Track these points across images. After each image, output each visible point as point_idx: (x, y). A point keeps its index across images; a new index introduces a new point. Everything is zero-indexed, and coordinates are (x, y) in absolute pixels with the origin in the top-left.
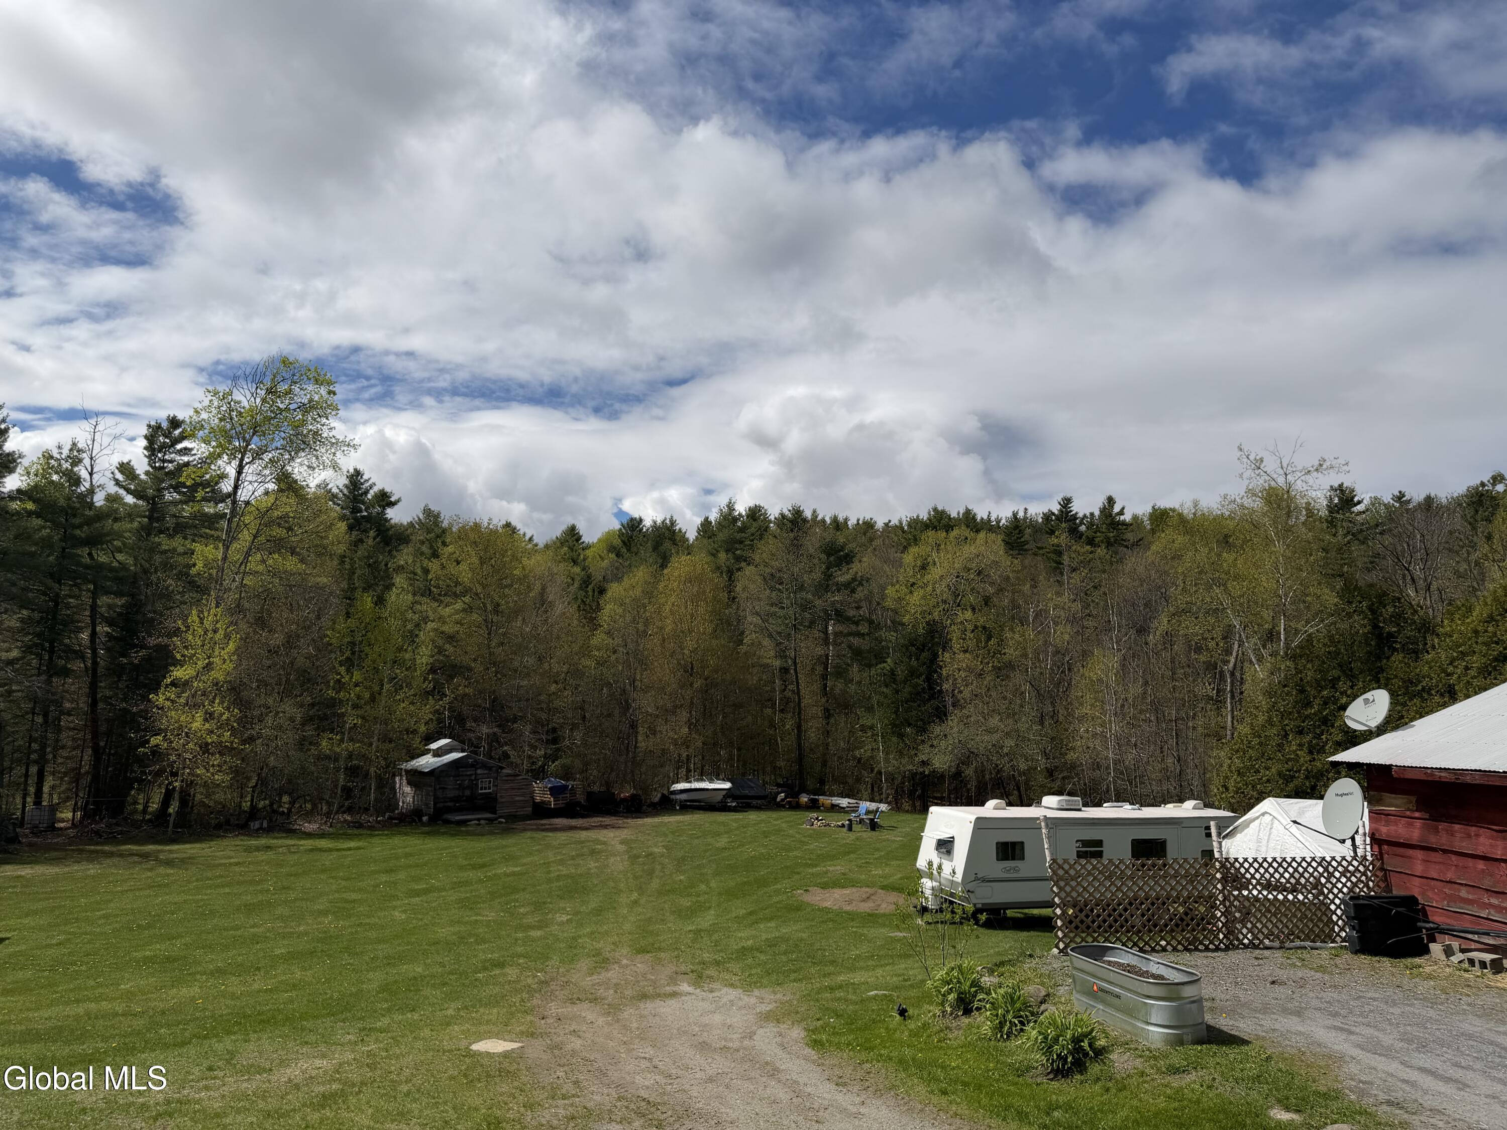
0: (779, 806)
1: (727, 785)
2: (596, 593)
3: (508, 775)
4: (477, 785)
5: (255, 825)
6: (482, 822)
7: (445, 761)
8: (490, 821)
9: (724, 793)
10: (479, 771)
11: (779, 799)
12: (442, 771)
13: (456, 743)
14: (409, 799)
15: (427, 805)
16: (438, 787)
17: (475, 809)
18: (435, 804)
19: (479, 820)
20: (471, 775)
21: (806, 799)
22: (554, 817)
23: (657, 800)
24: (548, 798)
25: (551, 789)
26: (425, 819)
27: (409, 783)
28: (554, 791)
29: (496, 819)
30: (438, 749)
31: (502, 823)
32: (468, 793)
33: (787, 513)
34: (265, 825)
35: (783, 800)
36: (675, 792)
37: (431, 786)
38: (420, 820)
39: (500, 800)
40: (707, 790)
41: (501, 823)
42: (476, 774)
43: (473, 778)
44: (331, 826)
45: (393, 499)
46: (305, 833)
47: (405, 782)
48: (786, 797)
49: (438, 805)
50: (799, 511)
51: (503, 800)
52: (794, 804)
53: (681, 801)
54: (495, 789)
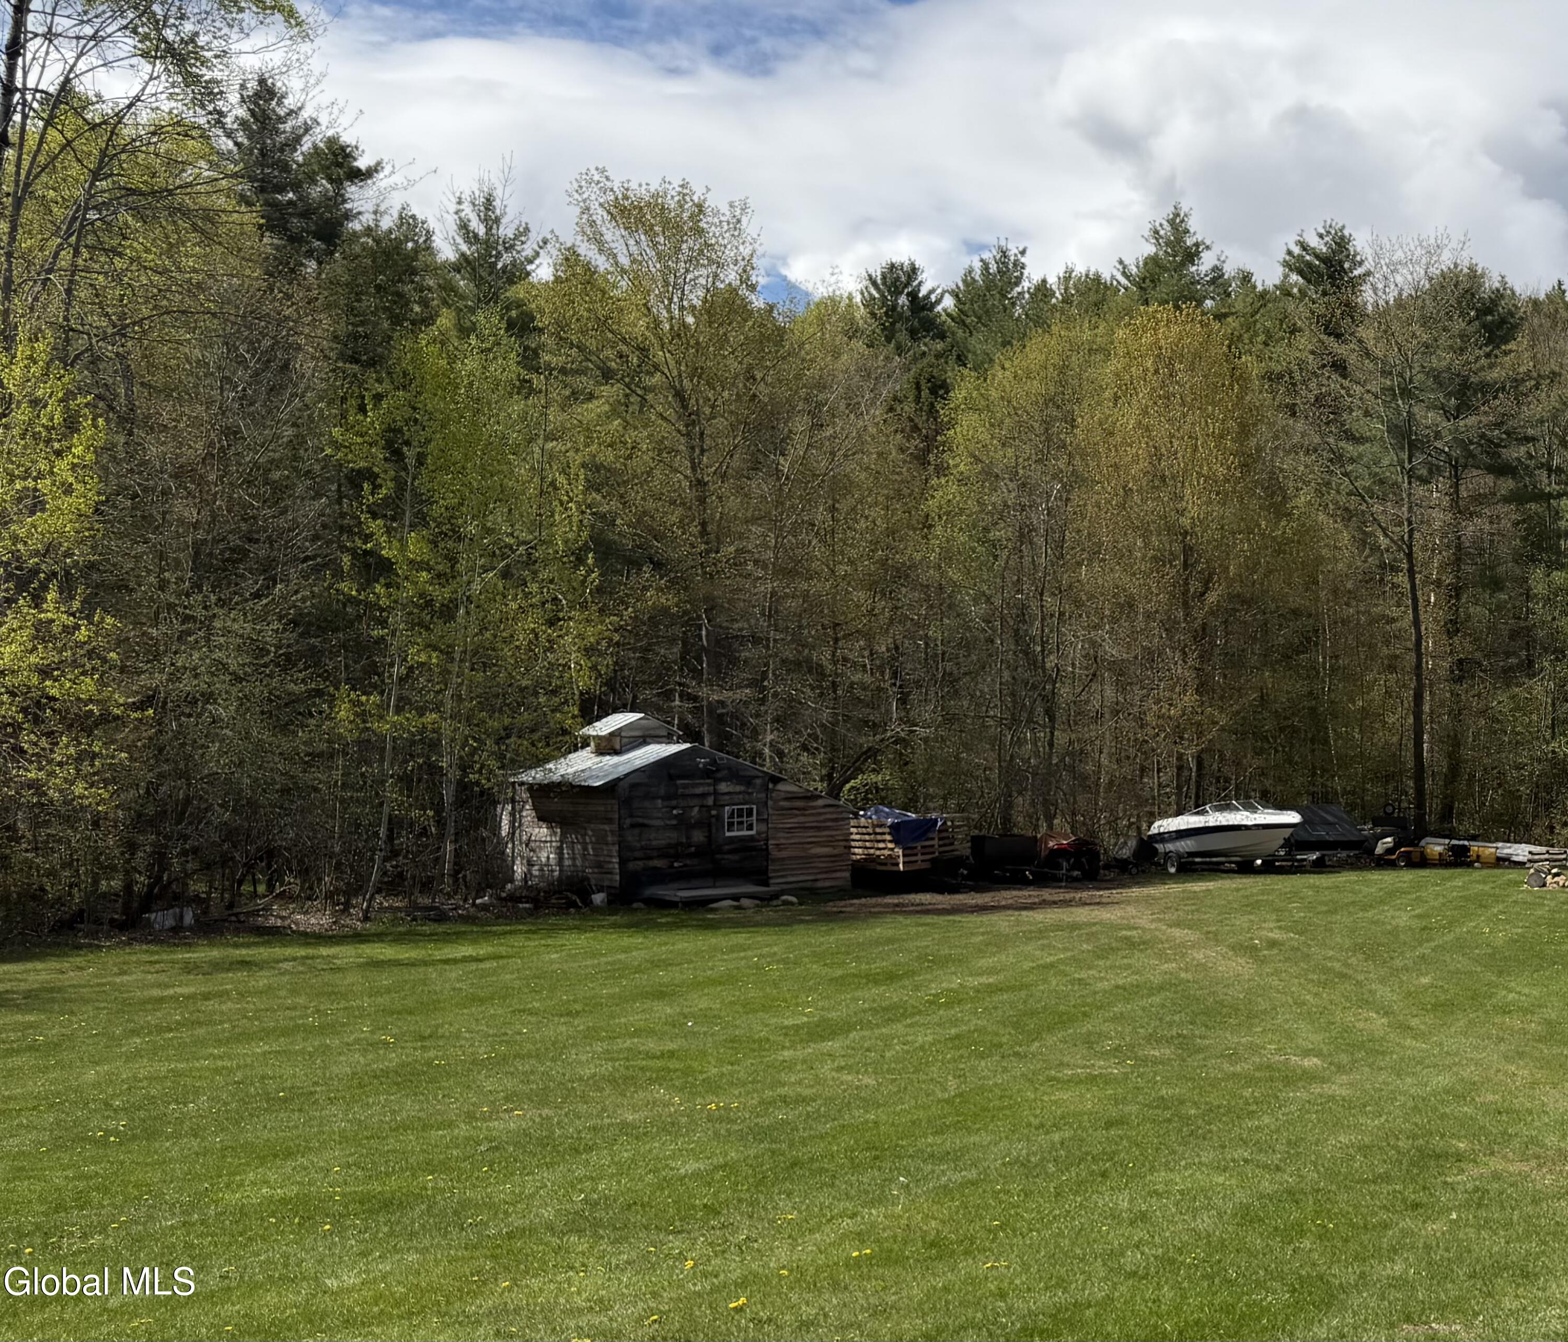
0: (1384, 863)
1: (1292, 817)
2: (925, 393)
3: (792, 797)
4: (719, 818)
5: (161, 919)
6: (745, 902)
7: (638, 763)
8: (766, 900)
9: (1287, 832)
10: (723, 787)
11: (1379, 849)
12: (634, 786)
13: (652, 722)
14: (547, 855)
15: (599, 865)
16: (628, 821)
17: (719, 874)
18: (623, 862)
19: (736, 898)
20: (704, 795)
21: (1439, 849)
22: (909, 892)
23: (1126, 853)
24: (888, 849)
25: (894, 828)
26: (598, 898)
27: (542, 817)
28: (899, 832)
29: (776, 896)
30: (612, 734)
31: (792, 904)
32: (698, 836)
33: (1314, 242)
34: (189, 919)
35: (1389, 851)
36: (1162, 837)
37: (610, 821)
38: (588, 902)
39: (775, 853)
40: (1247, 827)
41: (786, 903)
42: (716, 793)
43: (710, 801)
44: (366, 919)
45: (362, 163)
46: (305, 934)
47: (528, 813)
48: (1397, 845)
49: (632, 866)
50: (1342, 238)
51: (784, 854)
52: (1416, 858)
53: (1179, 856)
54: (763, 827)
